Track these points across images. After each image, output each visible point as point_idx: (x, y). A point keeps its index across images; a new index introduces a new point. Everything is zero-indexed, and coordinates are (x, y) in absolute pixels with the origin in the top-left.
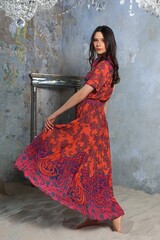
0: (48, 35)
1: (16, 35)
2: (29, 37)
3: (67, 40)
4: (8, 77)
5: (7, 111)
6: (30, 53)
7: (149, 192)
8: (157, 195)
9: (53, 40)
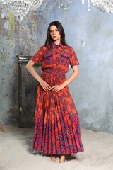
0: (28, 30)
1: (8, 30)
2: (16, 31)
3: (41, 34)
4: (4, 57)
5: (3, 79)
6: (17, 42)
7: (95, 130)
8: (100, 132)
9: (31, 33)
